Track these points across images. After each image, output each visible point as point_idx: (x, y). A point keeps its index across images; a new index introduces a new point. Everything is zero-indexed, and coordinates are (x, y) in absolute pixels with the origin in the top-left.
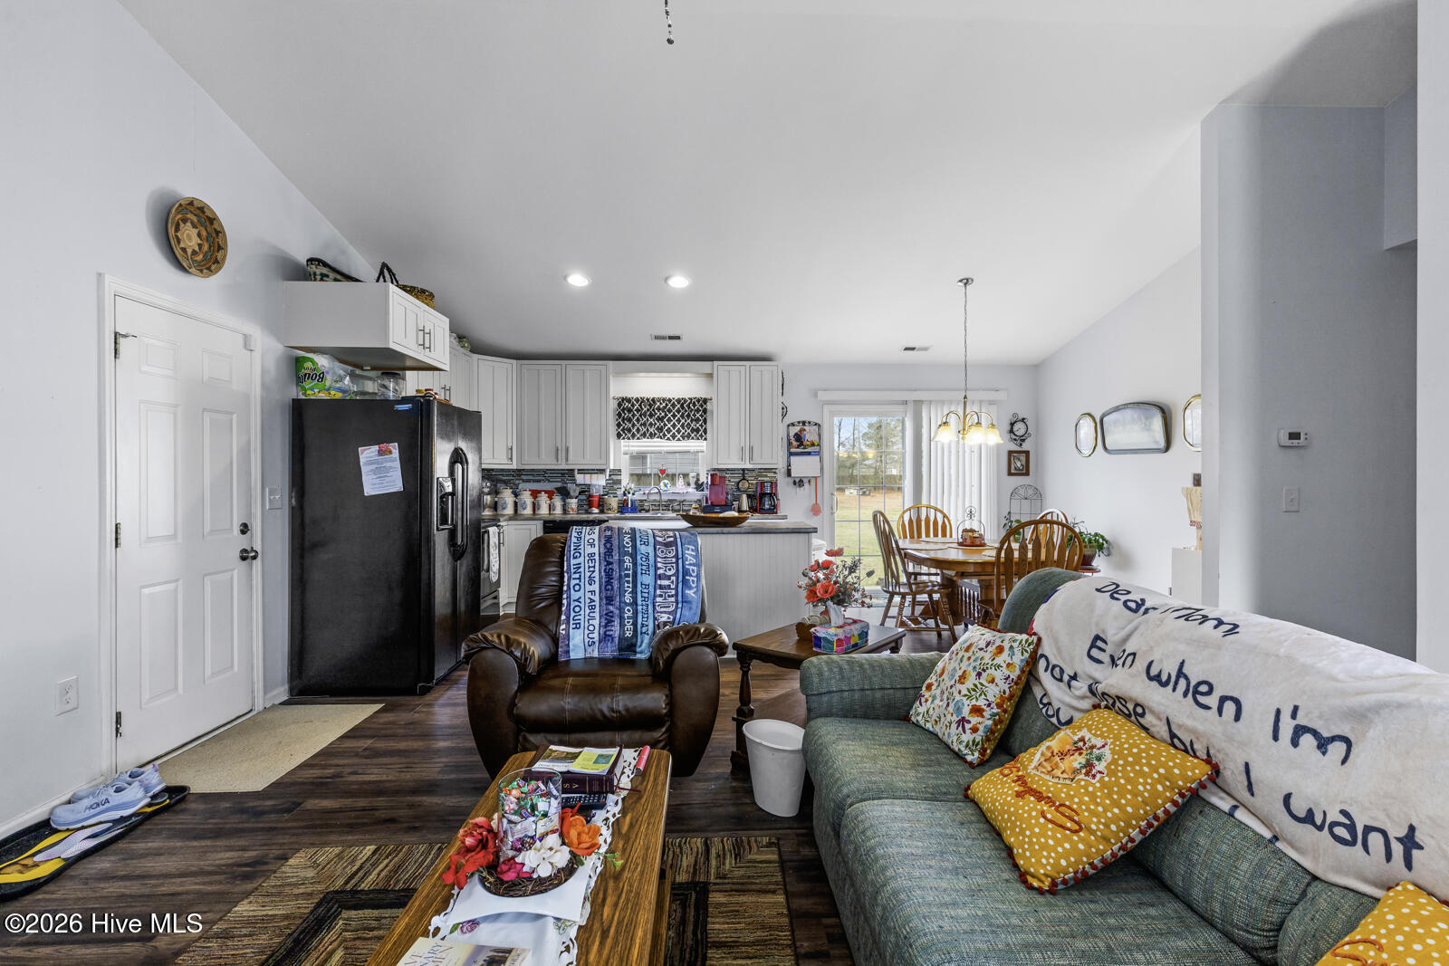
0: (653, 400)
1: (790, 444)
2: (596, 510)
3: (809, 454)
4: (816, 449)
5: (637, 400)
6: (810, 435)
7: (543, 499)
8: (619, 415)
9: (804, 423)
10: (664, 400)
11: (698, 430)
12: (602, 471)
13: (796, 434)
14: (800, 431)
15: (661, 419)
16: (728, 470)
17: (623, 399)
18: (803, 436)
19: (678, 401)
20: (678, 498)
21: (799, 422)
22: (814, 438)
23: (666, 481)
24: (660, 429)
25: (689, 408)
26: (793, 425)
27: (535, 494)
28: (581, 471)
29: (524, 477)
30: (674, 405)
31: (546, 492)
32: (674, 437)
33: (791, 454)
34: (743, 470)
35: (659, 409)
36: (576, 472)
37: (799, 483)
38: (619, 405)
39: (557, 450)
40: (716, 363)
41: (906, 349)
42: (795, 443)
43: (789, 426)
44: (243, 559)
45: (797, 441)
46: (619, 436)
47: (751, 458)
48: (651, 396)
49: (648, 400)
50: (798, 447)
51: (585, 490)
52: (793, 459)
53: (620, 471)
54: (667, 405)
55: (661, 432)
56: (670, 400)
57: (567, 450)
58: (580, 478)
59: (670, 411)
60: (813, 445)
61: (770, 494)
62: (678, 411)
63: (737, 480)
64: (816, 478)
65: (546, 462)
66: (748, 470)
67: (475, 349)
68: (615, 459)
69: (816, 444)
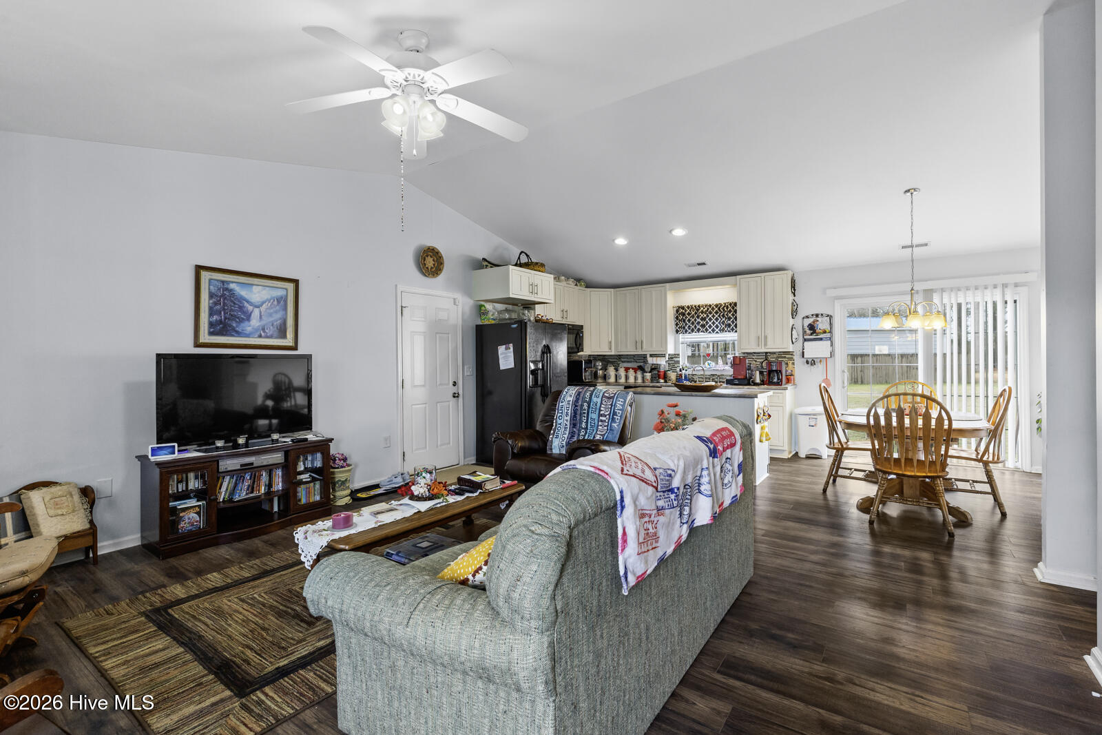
0: (699, 306)
1: (804, 332)
2: (662, 381)
3: (821, 339)
4: (828, 335)
5: (688, 307)
6: (822, 324)
7: (631, 373)
8: (677, 318)
9: (817, 315)
10: (706, 306)
11: (729, 325)
12: (663, 356)
13: (810, 325)
14: (814, 322)
15: (703, 319)
16: (755, 353)
17: (679, 307)
18: (815, 325)
19: (716, 306)
20: (718, 373)
21: (812, 315)
22: (827, 328)
23: (709, 362)
24: (703, 326)
25: (724, 310)
26: (807, 317)
27: (627, 369)
28: (651, 356)
29: (622, 360)
30: (713, 309)
31: (633, 369)
32: (713, 330)
33: (805, 340)
34: (766, 353)
35: (702, 312)
36: (648, 356)
37: (812, 362)
38: (677, 311)
39: (637, 342)
40: (738, 277)
41: (903, 247)
42: (809, 332)
43: (804, 318)
44: (454, 397)
45: (810, 329)
46: (677, 331)
47: (765, 345)
48: (697, 304)
49: (695, 306)
50: (811, 334)
51: (655, 368)
52: (806, 343)
53: (679, 355)
54: (708, 309)
55: (704, 328)
56: (710, 306)
57: (642, 342)
58: (651, 360)
59: (710, 313)
60: (825, 332)
61: (776, 371)
62: (716, 313)
63: (762, 360)
64: (826, 358)
65: (629, 350)
66: (770, 353)
67: (589, 285)
68: (676, 347)
69: (828, 331)
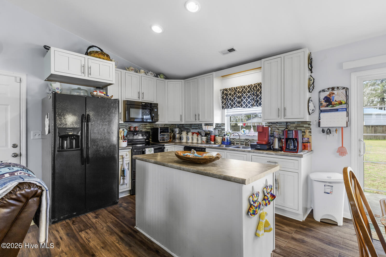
0: (237, 88)
1: (321, 104)
2: (213, 143)
3: (337, 110)
4: (344, 106)
5: (230, 89)
6: (338, 96)
7: (195, 135)
8: (223, 98)
9: (333, 89)
10: (241, 87)
11: (258, 101)
12: (211, 125)
13: (326, 97)
14: (330, 95)
15: (239, 97)
16: (277, 123)
17: (224, 90)
18: (331, 98)
19: (249, 87)
20: (250, 138)
21: (328, 89)
22: (343, 100)
23: (244, 129)
24: (239, 103)
25: (254, 89)
26: (324, 91)
28: (206, 125)
30: (246, 89)
32: (247, 106)
33: (321, 111)
34: (287, 123)
35: (239, 92)
36: (203, 125)
37: (328, 131)
38: (223, 93)
39: (196, 115)
40: (263, 60)
42: (324, 104)
43: (320, 92)
44: (14, 156)
45: (326, 102)
46: (223, 107)
47: (284, 116)
48: (235, 86)
49: (234, 88)
50: (327, 106)
51: (207, 134)
52: (322, 114)
53: (224, 124)
54: (243, 90)
55: (240, 104)
56: (244, 87)
57: (198, 115)
58: (205, 128)
59: (245, 93)
60: (341, 103)
61: (293, 139)
62: (249, 92)
63: (283, 129)
64: (342, 128)
65: (191, 120)
66: (290, 123)
67: (167, 77)
68: (222, 119)
69: (344, 102)
